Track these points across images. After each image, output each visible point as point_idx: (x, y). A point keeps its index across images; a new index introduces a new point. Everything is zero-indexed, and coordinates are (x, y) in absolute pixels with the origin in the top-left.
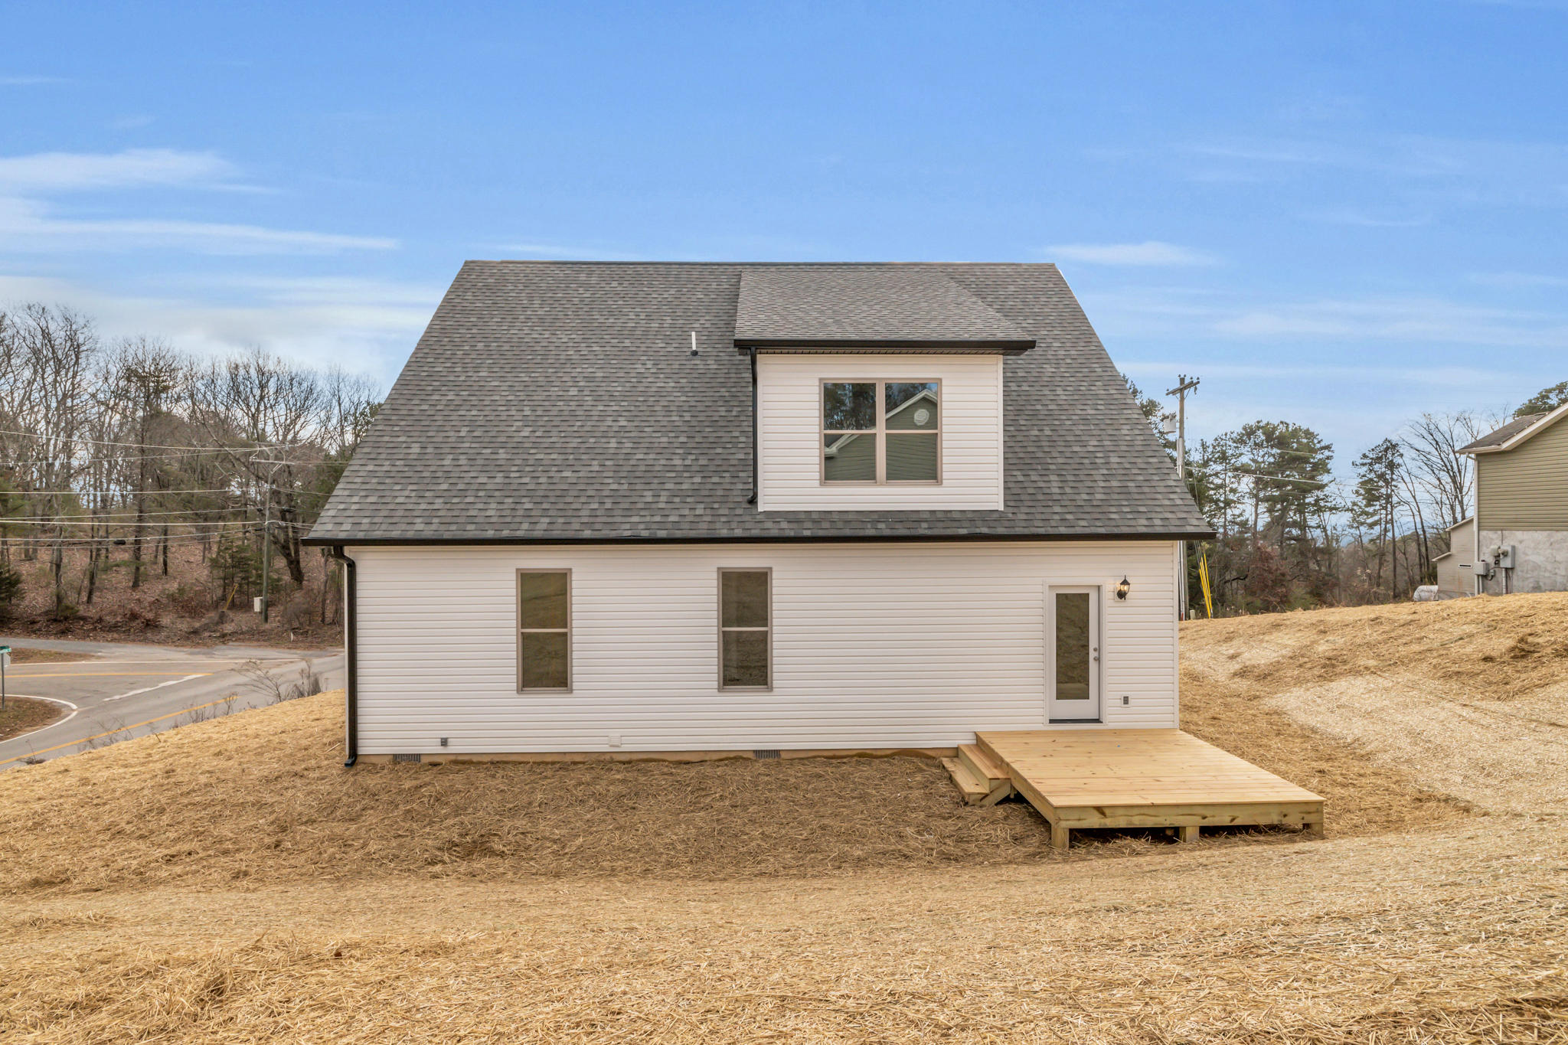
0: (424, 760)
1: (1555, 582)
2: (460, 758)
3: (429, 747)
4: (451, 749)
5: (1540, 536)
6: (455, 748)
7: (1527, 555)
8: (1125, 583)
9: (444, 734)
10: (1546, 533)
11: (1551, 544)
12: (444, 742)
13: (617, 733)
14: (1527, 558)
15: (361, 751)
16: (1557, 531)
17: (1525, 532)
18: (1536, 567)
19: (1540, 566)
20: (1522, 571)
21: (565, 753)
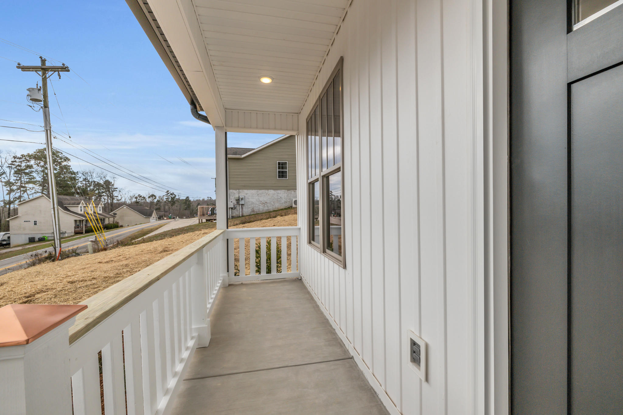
1: (260, 208)
5: (254, 191)
7: (249, 199)
10: (256, 191)
11: (258, 195)
14: (249, 200)
16: (260, 190)
17: (248, 190)
18: (253, 203)
19: (254, 203)
20: (247, 205)
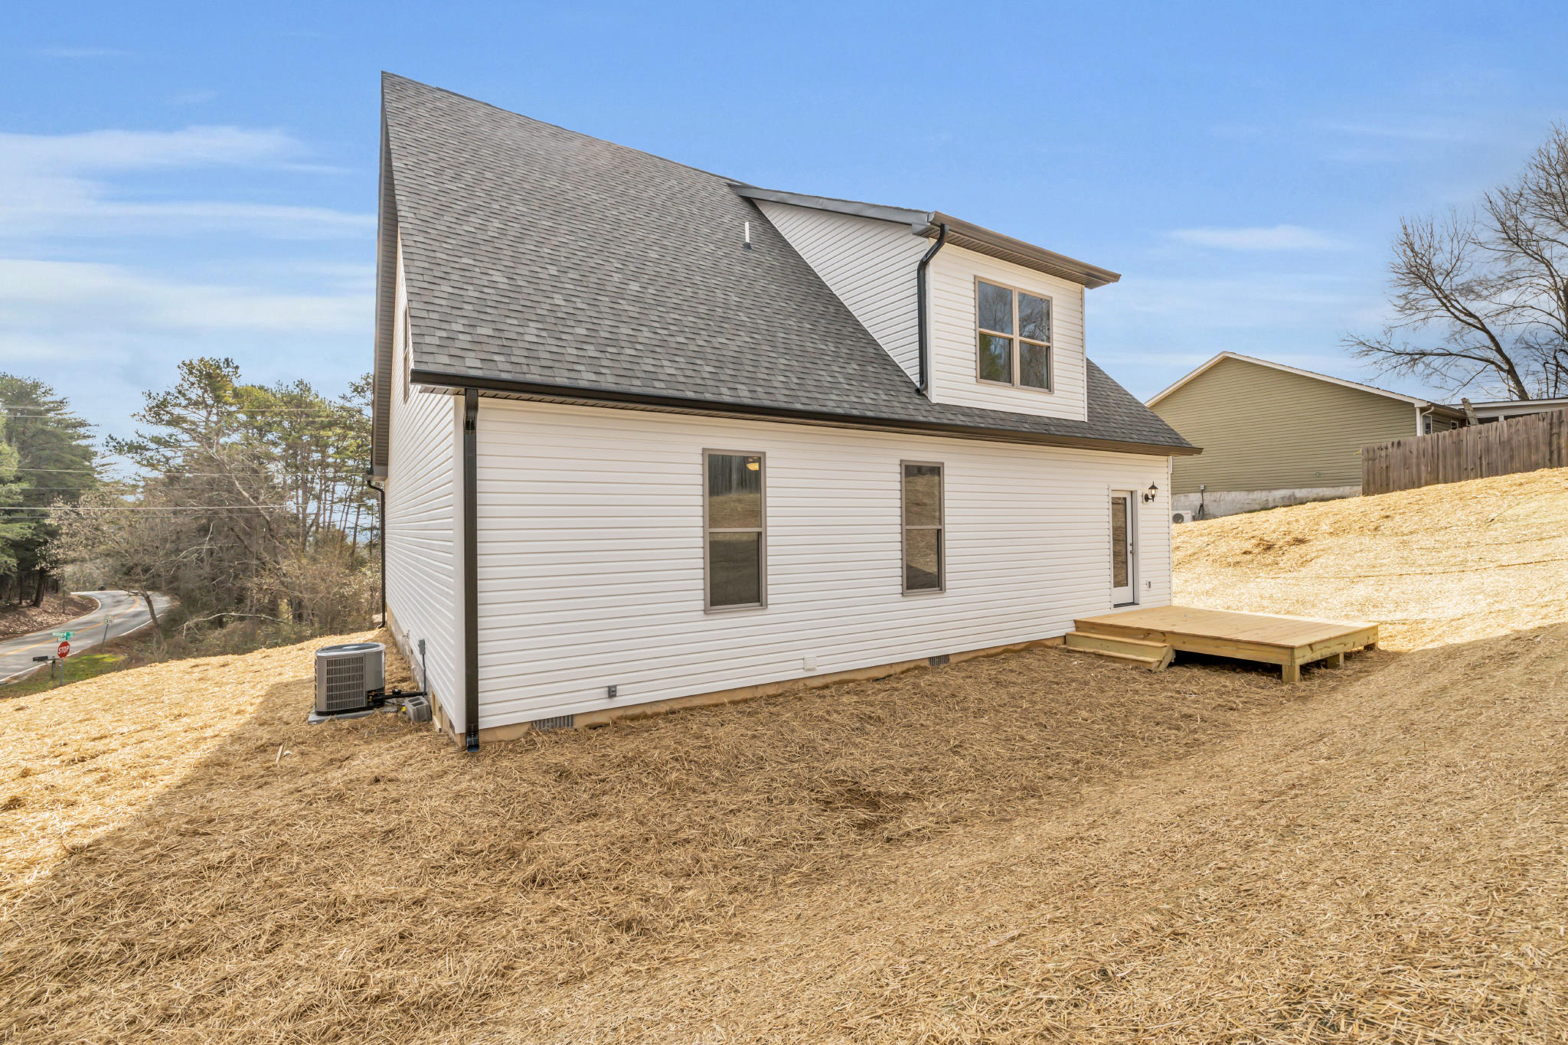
0: (579, 723)
2: (630, 712)
3: (587, 701)
4: (619, 702)
6: (625, 699)
8: (1153, 487)
9: (611, 681)
12: (612, 692)
13: (809, 654)
15: (484, 723)
21: (756, 686)
